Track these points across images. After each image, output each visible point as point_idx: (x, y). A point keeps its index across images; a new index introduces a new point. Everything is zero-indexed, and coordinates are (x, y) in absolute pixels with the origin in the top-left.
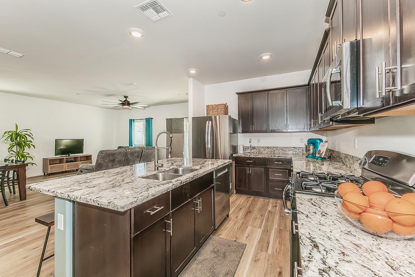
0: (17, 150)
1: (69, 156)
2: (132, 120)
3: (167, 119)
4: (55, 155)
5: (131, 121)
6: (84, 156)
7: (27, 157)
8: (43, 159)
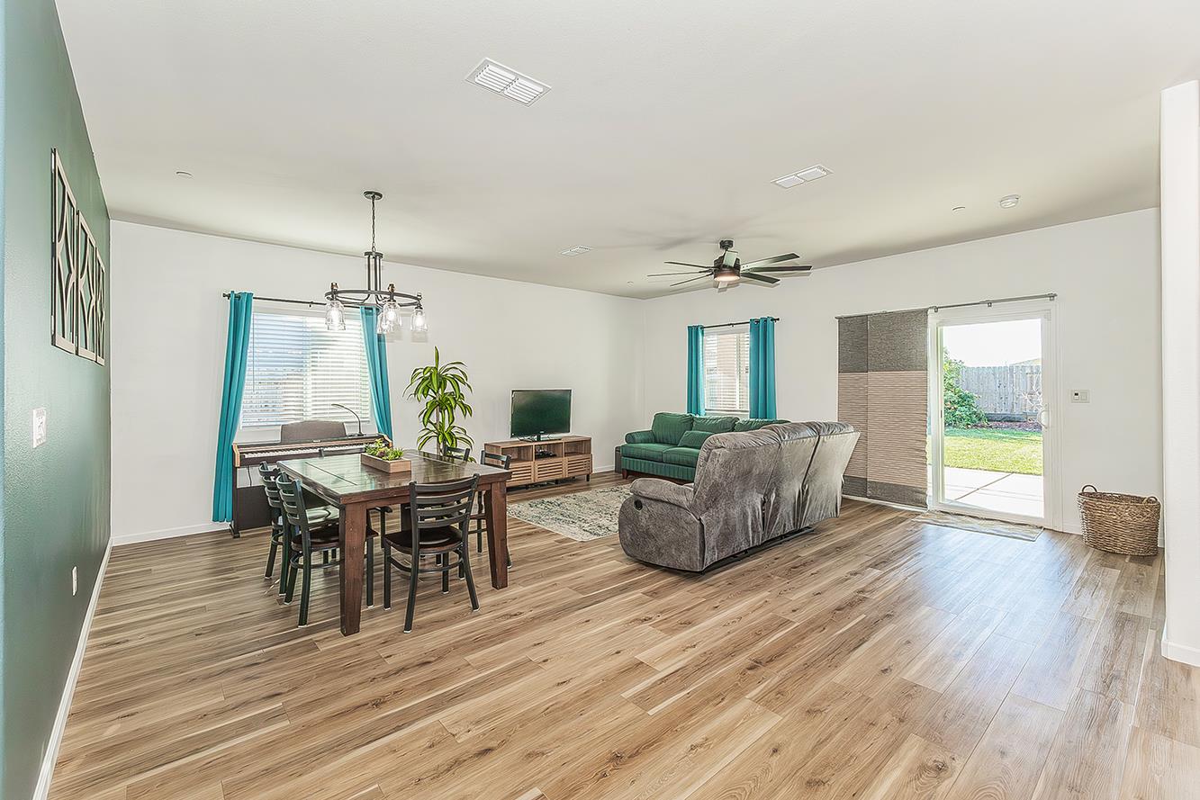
0: (438, 420)
1: (539, 440)
2: (697, 327)
3: (839, 318)
4: (512, 437)
5: (694, 333)
6: (572, 439)
7: (456, 438)
8: (485, 445)
